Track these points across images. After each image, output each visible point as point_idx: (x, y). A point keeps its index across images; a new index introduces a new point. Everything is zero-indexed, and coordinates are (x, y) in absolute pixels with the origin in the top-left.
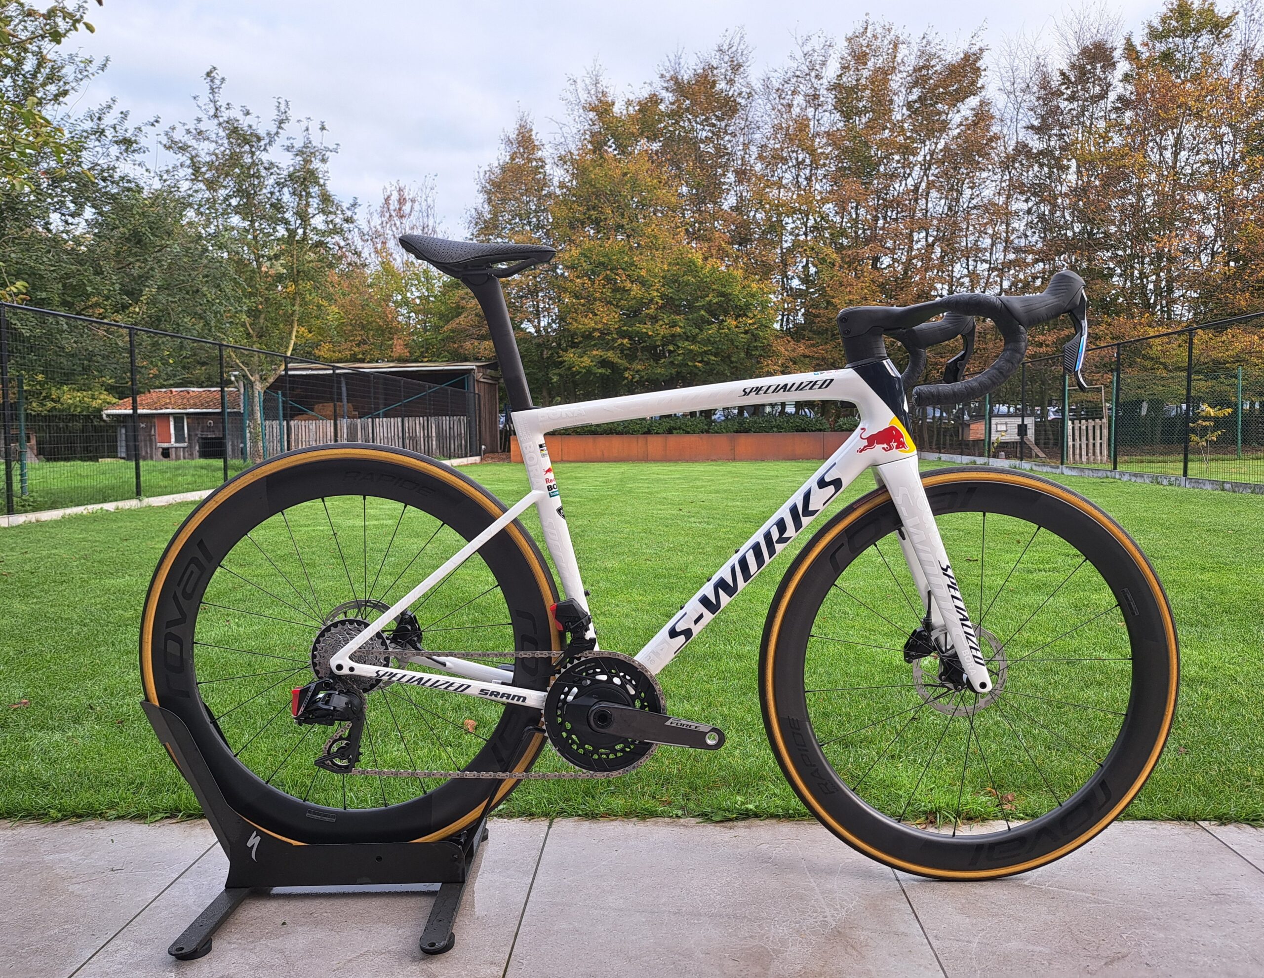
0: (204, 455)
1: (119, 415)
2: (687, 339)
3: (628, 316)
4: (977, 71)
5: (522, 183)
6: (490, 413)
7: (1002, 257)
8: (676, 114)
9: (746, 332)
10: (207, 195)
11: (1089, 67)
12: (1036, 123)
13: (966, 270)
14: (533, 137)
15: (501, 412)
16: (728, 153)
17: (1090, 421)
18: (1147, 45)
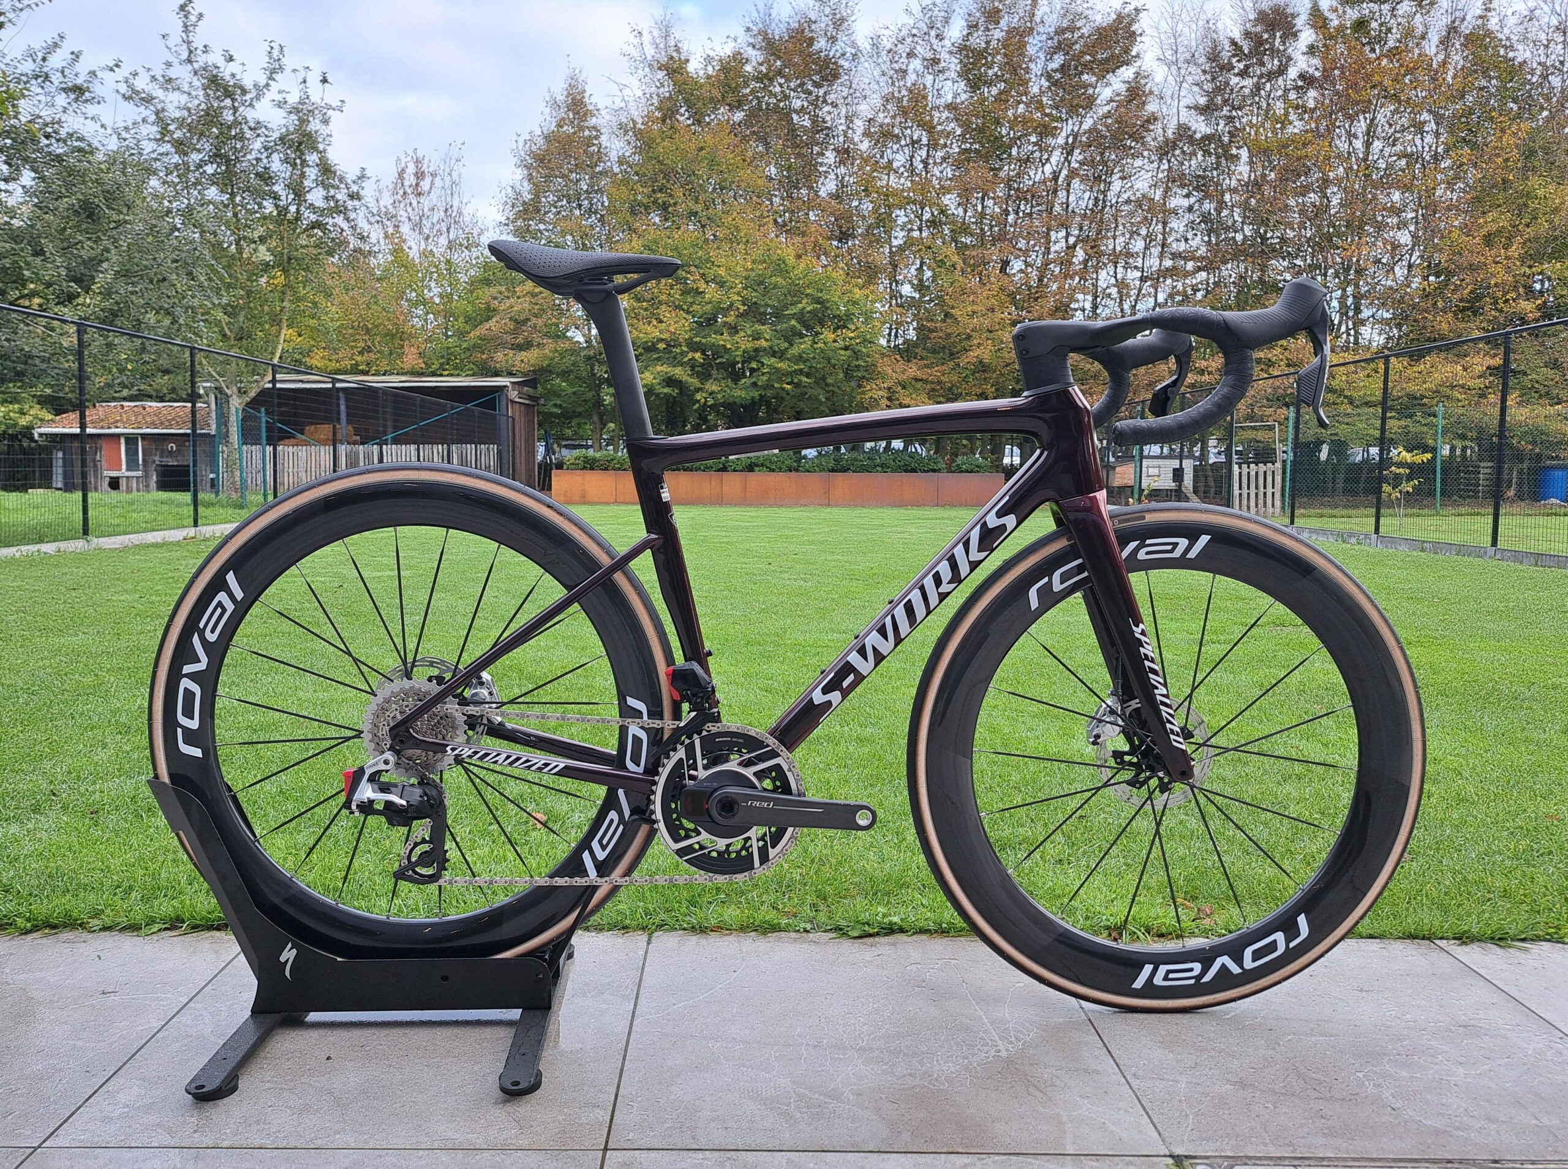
0: (163, 486)
1: (56, 435)
2: (774, 354)
3: (700, 324)
4: (1132, 36)
5: (571, 156)
6: (527, 442)
7: (1157, 263)
8: (765, 79)
9: (846, 348)
10: (176, 159)
11: (1266, 36)
12: (1203, 101)
13: (1113, 281)
14: (586, 100)
15: (539, 440)
16: (827, 128)
17: (1261, 465)
18: (1336, 10)
